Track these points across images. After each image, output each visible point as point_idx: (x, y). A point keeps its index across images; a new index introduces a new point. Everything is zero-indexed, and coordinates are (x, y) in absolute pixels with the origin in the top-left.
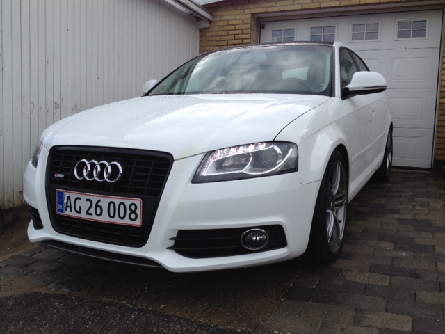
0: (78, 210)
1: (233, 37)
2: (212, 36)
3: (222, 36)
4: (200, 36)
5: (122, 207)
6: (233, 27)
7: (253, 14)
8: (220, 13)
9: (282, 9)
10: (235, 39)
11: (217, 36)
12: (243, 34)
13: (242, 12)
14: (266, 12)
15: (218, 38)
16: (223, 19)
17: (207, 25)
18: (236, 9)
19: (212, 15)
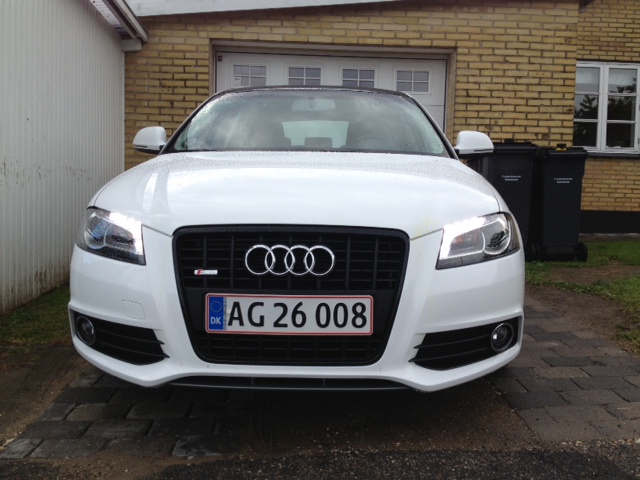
0: (257, 321)
1: (181, 69)
2: (147, 64)
3: (163, 65)
4: (126, 63)
5: (341, 309)
6: (181, 55)
7: (211, 39)
8: (159, 32)
9: (255, 37)
10: (185, 72)
11: (156, 65)
12: (196, 65)
13: (195, 34)
14: (232, 40)
15: (157, 69)
16: (164, 40)
17: (138, 47)
18: (186, 30)
19: (147, 33)
